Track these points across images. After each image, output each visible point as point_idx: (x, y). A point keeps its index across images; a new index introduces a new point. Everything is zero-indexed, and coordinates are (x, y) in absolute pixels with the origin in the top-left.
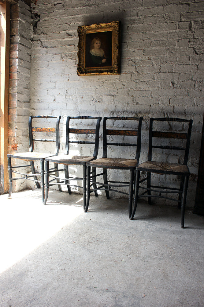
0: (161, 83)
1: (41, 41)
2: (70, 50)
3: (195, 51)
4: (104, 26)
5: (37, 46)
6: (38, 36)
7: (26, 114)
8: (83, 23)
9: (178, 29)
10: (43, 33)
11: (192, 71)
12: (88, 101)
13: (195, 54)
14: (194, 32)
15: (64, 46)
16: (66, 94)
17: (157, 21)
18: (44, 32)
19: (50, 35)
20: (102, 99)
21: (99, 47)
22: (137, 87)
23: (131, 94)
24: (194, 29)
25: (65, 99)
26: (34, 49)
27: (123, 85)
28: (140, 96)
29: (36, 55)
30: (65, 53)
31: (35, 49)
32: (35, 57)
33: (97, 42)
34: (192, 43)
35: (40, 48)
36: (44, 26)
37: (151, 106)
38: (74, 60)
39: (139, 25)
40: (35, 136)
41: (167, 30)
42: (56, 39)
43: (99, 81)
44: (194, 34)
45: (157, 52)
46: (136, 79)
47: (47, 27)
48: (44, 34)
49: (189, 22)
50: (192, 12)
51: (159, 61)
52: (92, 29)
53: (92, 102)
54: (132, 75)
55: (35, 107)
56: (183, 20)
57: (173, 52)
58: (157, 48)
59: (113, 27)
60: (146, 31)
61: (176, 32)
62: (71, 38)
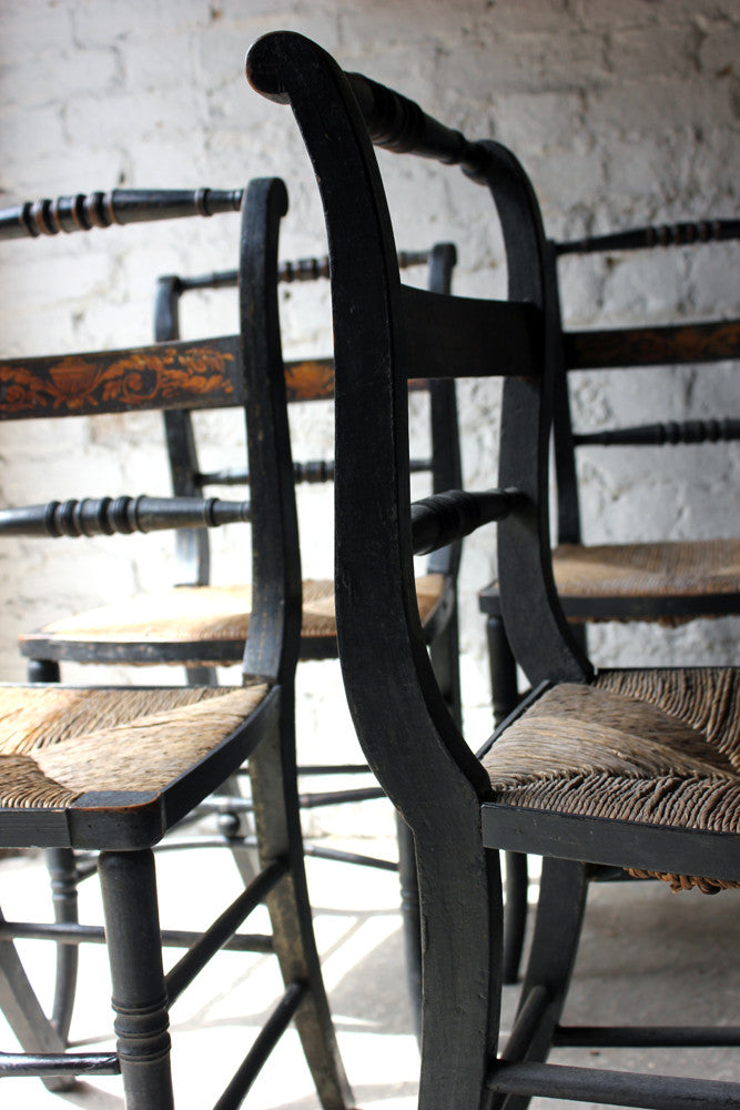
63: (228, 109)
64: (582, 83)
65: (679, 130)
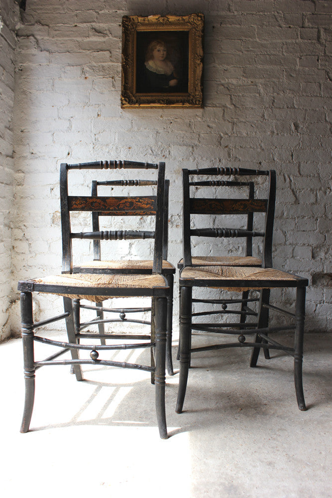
0: (276, 126)
1: (35, 38)
2: (101, 60)
3: (328, 75)
4: (173, 20)
5: (26, 47)
6: (28, 26)
7: (9, 182)
8: (127, 12)
9: (300, 39)
10: (39, 22)
11: (325, 107)
12: (142, 155)
13: (328, 79)
14: (325, 47)
15: (88, 52)
16: (94, 141)
17: (265, 23)
18: (42, 22)
19: (57, 28)
20: (169, 152)
21: (162, 57)
22: (234, 131)
23: (224, 143)
24: (324, 41)
25: (92, 152)
26: (20, 53)
27: (208, 126)
28: (241, 147)
29: (24, 65)
30: (90, 64)
31: (23, 52)
32: (22, 67)
33: (158, 47)
34: (323, 63)
35: (34, 51)
36: (41, 9)
37: (260, 163)
38: (111, 79)
39: (233, 25)
40: (24, 225)
41: (281, 39)
42: (70, 37)
43: (161, 119)
44: (325, 50)
45: (267, 74)
46: (232, 118)
47: (48, 12)
48: (43, 25)
49: (317, 30)
50: (319, 14)
51: (271, 89)
52: (151, 24)
53: (149, 158)
54: (226, 111)
55: (24, 169)
56: (307, 24)
57: (293, 75)
58: (267, 67)
59: (191, 24)
60: (246, 37)
61: (296, 43)
62: (102, 38)
63: (100, 139)
64: (193, 145)
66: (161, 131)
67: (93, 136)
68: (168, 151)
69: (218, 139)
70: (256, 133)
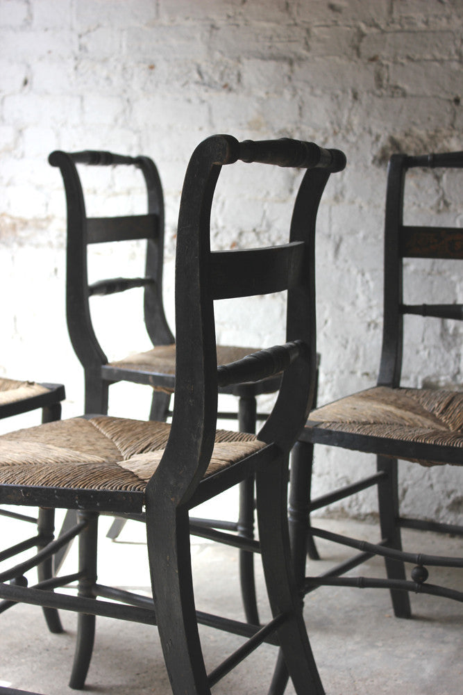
12: (177, 85)
16: (77, 52)
20: (239, 75)
22: (396, 15)
23: (367, 49)
25: (73, 76)
27: (332, 7)
28: (408, 57)
37: (456, 100)
53: (194, 91)
63: (90, 47)
64: (292, 56)
65: (344, 91)
66: (221, 22)
67: (75, 38)
68: (235, 72)
69: (353, 41)
70: (448, 18)
